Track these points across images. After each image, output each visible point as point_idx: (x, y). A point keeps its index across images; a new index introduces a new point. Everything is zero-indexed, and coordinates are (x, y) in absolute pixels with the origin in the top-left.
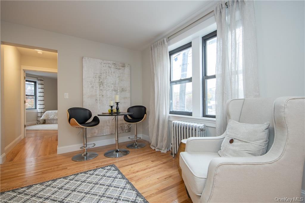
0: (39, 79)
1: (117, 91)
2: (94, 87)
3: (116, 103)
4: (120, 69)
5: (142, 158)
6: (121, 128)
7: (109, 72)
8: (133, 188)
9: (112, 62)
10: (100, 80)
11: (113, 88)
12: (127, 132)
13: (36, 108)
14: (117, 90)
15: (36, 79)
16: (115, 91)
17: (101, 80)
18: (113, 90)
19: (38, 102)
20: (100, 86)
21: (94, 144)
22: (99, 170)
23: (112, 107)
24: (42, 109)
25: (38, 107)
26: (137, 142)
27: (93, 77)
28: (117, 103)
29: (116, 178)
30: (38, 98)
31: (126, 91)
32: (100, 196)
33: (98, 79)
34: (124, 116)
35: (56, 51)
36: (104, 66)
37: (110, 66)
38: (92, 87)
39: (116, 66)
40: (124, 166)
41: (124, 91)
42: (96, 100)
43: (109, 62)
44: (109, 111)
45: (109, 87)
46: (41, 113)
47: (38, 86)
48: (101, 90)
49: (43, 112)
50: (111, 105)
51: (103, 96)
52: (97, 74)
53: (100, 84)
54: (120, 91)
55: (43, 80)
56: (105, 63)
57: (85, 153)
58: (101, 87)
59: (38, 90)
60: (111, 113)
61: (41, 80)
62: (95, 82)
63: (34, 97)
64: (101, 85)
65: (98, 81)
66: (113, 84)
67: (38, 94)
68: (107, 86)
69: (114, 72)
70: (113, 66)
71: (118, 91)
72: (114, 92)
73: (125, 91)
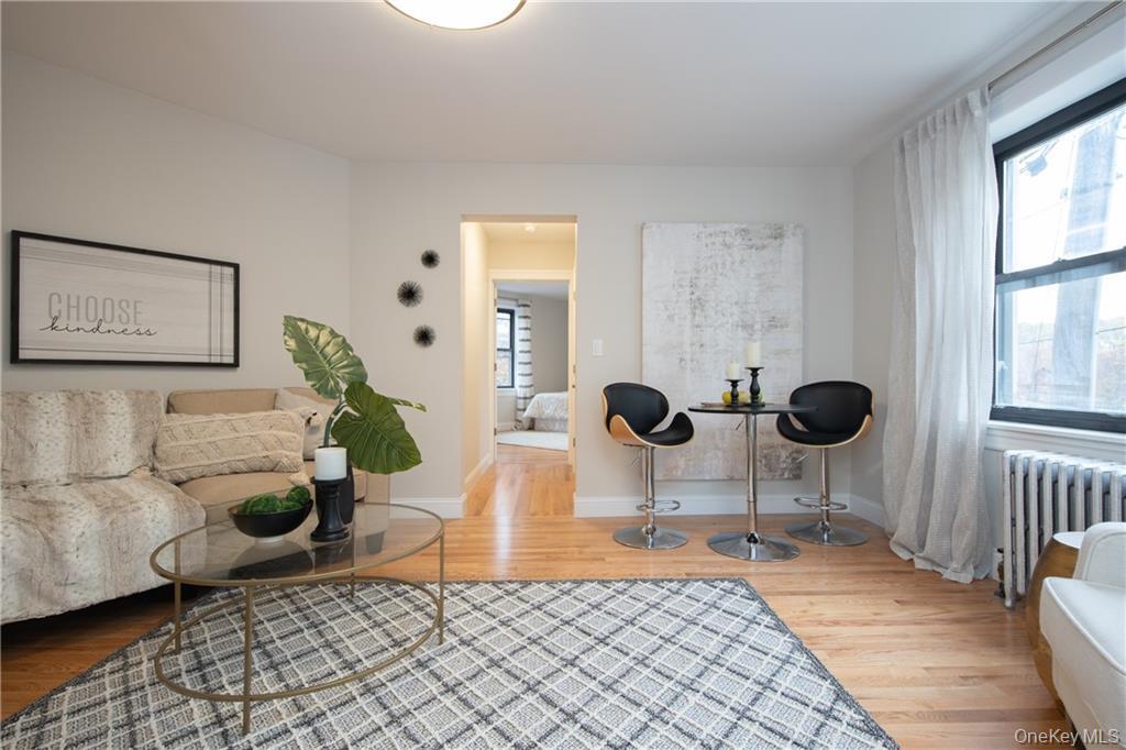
0: (520, 302)
1: (752, 326)
2: (676, 318)
3: (750, 372)
4: (764, 247)
5: (850, 581)
6: (764, 462)
7: (724, 264)
8: (820, 669)
9: (736, 226)
10: (693, 293)
11: (736, 318)
12: (789, 479)
13: (513, 386)
14: (750, 323)
15: (514, 303)
16: (744, 327)
17: (697, 294)
18: (737, 326)
19: (519, 369)
20: (694, 314)
21: (675, 502)
22: (696, 584)
23: (734, 383)
24: (526, 387)
25: (519, 381)
26: (828, 520)
27: (674, 285)
28: (754, 372)
29: (753, 621)
30: (519, 357)
31: (787, 326)
32: (705, 658)
33: (688, 290)
34: (776, 415)
35: (573, 219)
36: (707, 246)
37: (728, 240)
38: (671, 318)
39: (750, 240)
40: (781, 594)
41: (776, 327)
42: (681, 360)
43: (726, 227)
44: (723, 399)
45: (723, 315)
46: (525, 398)
47: (519, 323)
48: (698, 326)
49: (528, 395)
50: (735, 378)
51: (702, 346)
52: (685, 272)
53: (695, 307)
54: (763, 326)
55: (528, 303)
56: (711, 235)
57: (650, 526)
58: (697, 318)
59: (519, 335)
60: (733, 406)
61: (524, 306)
62: (677, 302)
63: (509, 354)
64: (698, 311)
65: (688, 297)
66: (736, 303)
67: (519, 346)
68: (716, 313)
69: (742, 262)
70: (739, 240)
71: (758, 326)
72: (741, 333)
73: (782, 326)
